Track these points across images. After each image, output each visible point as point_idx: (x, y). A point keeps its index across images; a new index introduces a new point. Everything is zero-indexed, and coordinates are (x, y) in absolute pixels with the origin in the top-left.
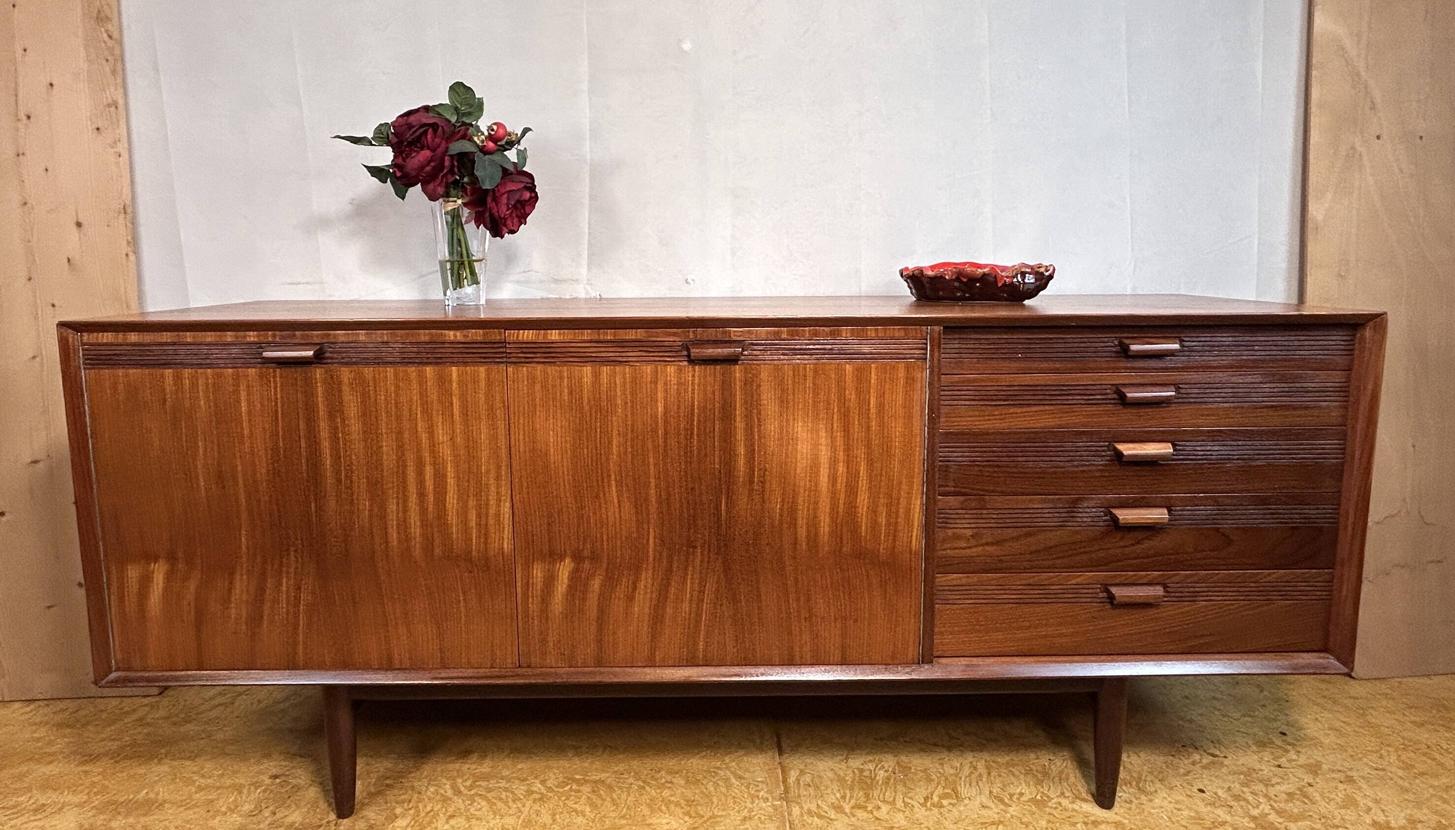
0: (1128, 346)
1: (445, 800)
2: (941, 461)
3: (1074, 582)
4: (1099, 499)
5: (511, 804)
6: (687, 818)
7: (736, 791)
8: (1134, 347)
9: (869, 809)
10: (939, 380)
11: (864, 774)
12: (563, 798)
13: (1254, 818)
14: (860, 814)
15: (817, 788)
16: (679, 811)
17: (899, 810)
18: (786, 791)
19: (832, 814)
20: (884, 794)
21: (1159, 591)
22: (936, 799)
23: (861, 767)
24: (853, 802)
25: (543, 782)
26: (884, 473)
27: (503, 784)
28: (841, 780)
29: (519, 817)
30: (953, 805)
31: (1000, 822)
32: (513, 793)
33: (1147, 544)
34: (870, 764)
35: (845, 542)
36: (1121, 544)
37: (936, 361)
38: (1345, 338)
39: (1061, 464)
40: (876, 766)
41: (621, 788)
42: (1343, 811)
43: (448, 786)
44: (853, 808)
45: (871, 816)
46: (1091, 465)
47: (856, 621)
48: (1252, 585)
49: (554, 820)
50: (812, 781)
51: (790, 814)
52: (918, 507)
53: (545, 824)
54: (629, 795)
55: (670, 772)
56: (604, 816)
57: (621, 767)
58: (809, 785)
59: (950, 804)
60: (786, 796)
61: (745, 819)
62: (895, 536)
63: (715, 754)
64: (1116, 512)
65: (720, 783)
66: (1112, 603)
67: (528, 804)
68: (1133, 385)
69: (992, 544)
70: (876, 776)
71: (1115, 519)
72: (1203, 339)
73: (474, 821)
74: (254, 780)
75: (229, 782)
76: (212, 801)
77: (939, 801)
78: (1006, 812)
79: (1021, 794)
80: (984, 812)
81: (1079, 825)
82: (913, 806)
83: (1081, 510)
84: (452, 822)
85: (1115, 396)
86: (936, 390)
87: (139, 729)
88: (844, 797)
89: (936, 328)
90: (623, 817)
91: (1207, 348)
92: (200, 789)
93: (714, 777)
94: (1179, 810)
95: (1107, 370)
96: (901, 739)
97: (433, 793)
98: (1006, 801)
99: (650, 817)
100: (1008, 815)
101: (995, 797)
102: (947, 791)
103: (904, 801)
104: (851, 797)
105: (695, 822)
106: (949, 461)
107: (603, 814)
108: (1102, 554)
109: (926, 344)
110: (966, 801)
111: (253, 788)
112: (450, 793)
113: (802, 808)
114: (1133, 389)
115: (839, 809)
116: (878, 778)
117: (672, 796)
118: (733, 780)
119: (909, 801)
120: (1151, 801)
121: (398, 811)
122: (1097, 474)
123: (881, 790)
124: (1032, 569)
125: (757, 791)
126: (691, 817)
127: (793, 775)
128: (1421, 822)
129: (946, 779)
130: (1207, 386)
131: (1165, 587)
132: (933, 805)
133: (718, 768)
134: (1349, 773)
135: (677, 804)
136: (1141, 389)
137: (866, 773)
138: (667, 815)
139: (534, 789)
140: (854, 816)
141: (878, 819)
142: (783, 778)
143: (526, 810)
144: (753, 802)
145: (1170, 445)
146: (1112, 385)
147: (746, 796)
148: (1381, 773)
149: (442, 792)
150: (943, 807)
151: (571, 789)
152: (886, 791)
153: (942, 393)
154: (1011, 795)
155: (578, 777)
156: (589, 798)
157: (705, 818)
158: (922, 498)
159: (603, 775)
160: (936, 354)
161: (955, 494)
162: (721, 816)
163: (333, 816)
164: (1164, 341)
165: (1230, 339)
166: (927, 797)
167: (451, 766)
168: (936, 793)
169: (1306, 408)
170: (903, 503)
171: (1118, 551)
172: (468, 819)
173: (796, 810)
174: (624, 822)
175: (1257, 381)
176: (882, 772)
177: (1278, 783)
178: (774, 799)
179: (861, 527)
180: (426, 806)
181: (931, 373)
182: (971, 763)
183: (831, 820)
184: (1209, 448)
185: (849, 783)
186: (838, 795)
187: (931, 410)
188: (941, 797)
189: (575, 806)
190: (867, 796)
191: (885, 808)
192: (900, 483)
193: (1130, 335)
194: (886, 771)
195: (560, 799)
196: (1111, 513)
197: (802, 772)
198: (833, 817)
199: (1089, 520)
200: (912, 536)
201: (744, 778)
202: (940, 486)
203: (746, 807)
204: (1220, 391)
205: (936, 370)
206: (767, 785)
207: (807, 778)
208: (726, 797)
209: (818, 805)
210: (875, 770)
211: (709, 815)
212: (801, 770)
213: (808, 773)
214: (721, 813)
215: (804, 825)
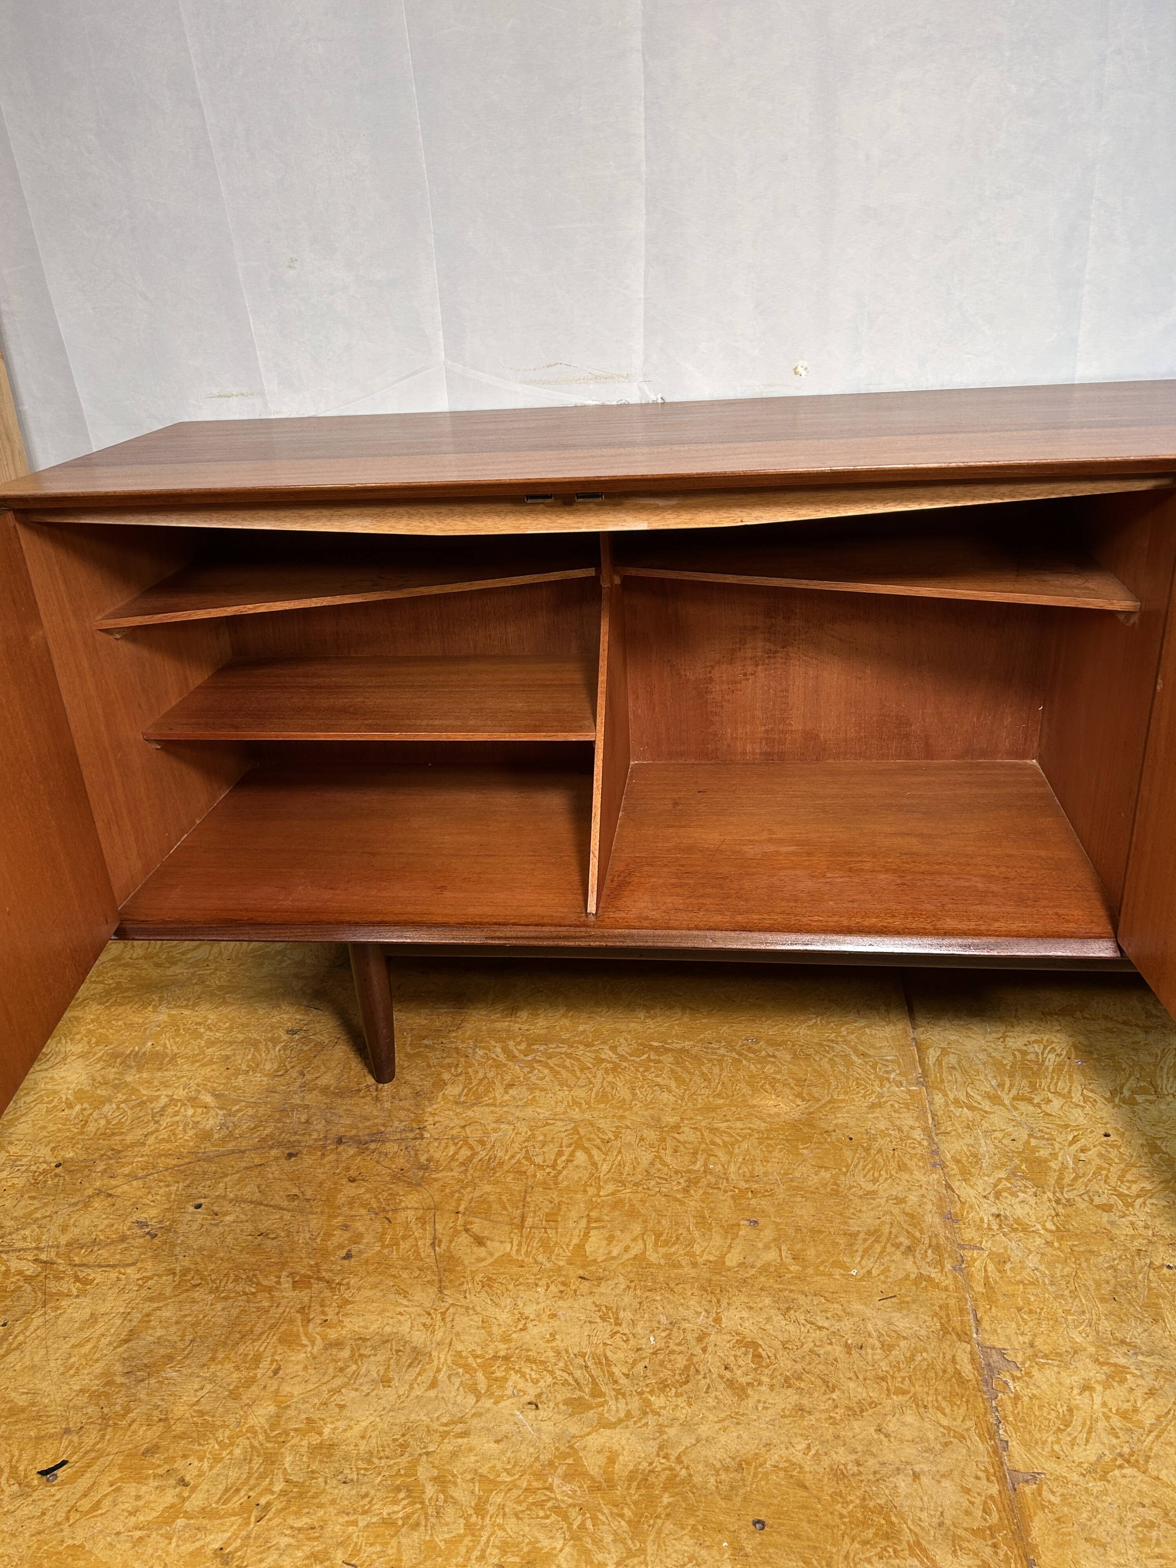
1: (498, 1065)
5: (578, 1074)
6: (799, 1103)
7: (860, 1071)
9: (1035, 1101)
11: (1028, 1057)
12: (641, 1069)
14: (1023, 1106)
15: (964, 1072)
16: (787, 1091)
17: (1077, 1105)
18: (925, 1074)
19: (986, 1105)
20: (1056, 1084)
22: (1126, 1093)
23: (1025, 1048)
24: (1014, 1092)
25: (613, 1049)
27: (564, 1049)
28: (998, 1065)
29: (591, 1089)
30: (1150, 1102)
32: (578, 1060)
34: (1036, 1045)
40: (1045, 1048)
41: (710, 1060)
43: (499, 1050)
44: (1014, 1099)
45: (1038, 1110)
49: (634, 1095)
50: (959, 1063)
51: (931, 1103)
53: (624, 1100)
54: (721, 1070)
55: (771, 1042)
56: (694, 1094)
57: (708, 1034)
58: (954, 1068)
59: (1147, 1100)
60: (924, 1080)
61: (873, 1106)
63: (828, 1023)
65: (837, 1059)
67: (599, 1074)
70: (1044, 1061)
73: (537, 1093)
74: (270, 1035)
75: (241, 1037)
76: (228, 1057)
77: (1133, 1098)
82: (1095, 1100)
84: (512, 1092)
87: (120, 971)
88: (1001, 1085)
90: (719, 1096)
92: (210, 1043)
93: (828, 1052)
96: (1078, 1014)
97: (482, 1057)
99: (752, 1096)
102: (1142, 1084)
103: (1082, 1094)
104: (1012, 1086)
105: (810, 1106)
107: (693, 1091)
110: (1169, 1099)
111: (270, 1045)
112: (502, 1058)
113: (945, 1095)
115: (995, 1099)
116: (1046, 1063)
117: (776, 1072)
118: (854, 1058)
119: (1090, 1094)
121: (446, 1076)
123: (1052, 1078)
125: (887, 1072)
126: (803, 1100)
127: (932, 1055)
129: (1142, 1068)
132: (1123, 1101)
135: (785, 1084)
137: (1031, 1057)
138: (773, 1097)
139: (603, 1056)
140: (1016, 1109)
141: (1047, 1114)
142: (919, 1057)
143: (598, 1081)
144: (882, 1086)
147: (872, 1077)
149: (493, 1056)
150: (1138, 1104)
151: (649, 1059)
152: (1058, 1079)
155: (655, 1044)
156: (672, 1071)
157: (823, 1102)
159: (687, 1043)
162: (842, 1101)
163: (370, 1080)
166: (1115, 1090)
167: (498, 1025)
168: (1128, 1085)
172: (531, 1090)
173: (939, 1099)
174: (722, 1101)
176: (1052, 1056)
178: (909, 1083)
180: (477, 1072)
183: (986, 1112)
185: (1008, 1068)
186: (994, 1082)
188: (1134, 1092)
189: (658, 1079)
190: (1033, 1087)
191: (1057, 1103)
194: (1058, 1055)
195: (637, 1070)
197: (944, 1052)
198: (987, 1109)
201: (870, 1056)
203: (873, 1092)
206: (899, 1065)
207: (952, 1060)
208: (847, 1078)
209: (967, 1093)
210: (1043, 1053)
211: (827, 1098)
212: (943, 1049)
213: (953, 1053)
214: (842, 1097)
215: (950, 1117)
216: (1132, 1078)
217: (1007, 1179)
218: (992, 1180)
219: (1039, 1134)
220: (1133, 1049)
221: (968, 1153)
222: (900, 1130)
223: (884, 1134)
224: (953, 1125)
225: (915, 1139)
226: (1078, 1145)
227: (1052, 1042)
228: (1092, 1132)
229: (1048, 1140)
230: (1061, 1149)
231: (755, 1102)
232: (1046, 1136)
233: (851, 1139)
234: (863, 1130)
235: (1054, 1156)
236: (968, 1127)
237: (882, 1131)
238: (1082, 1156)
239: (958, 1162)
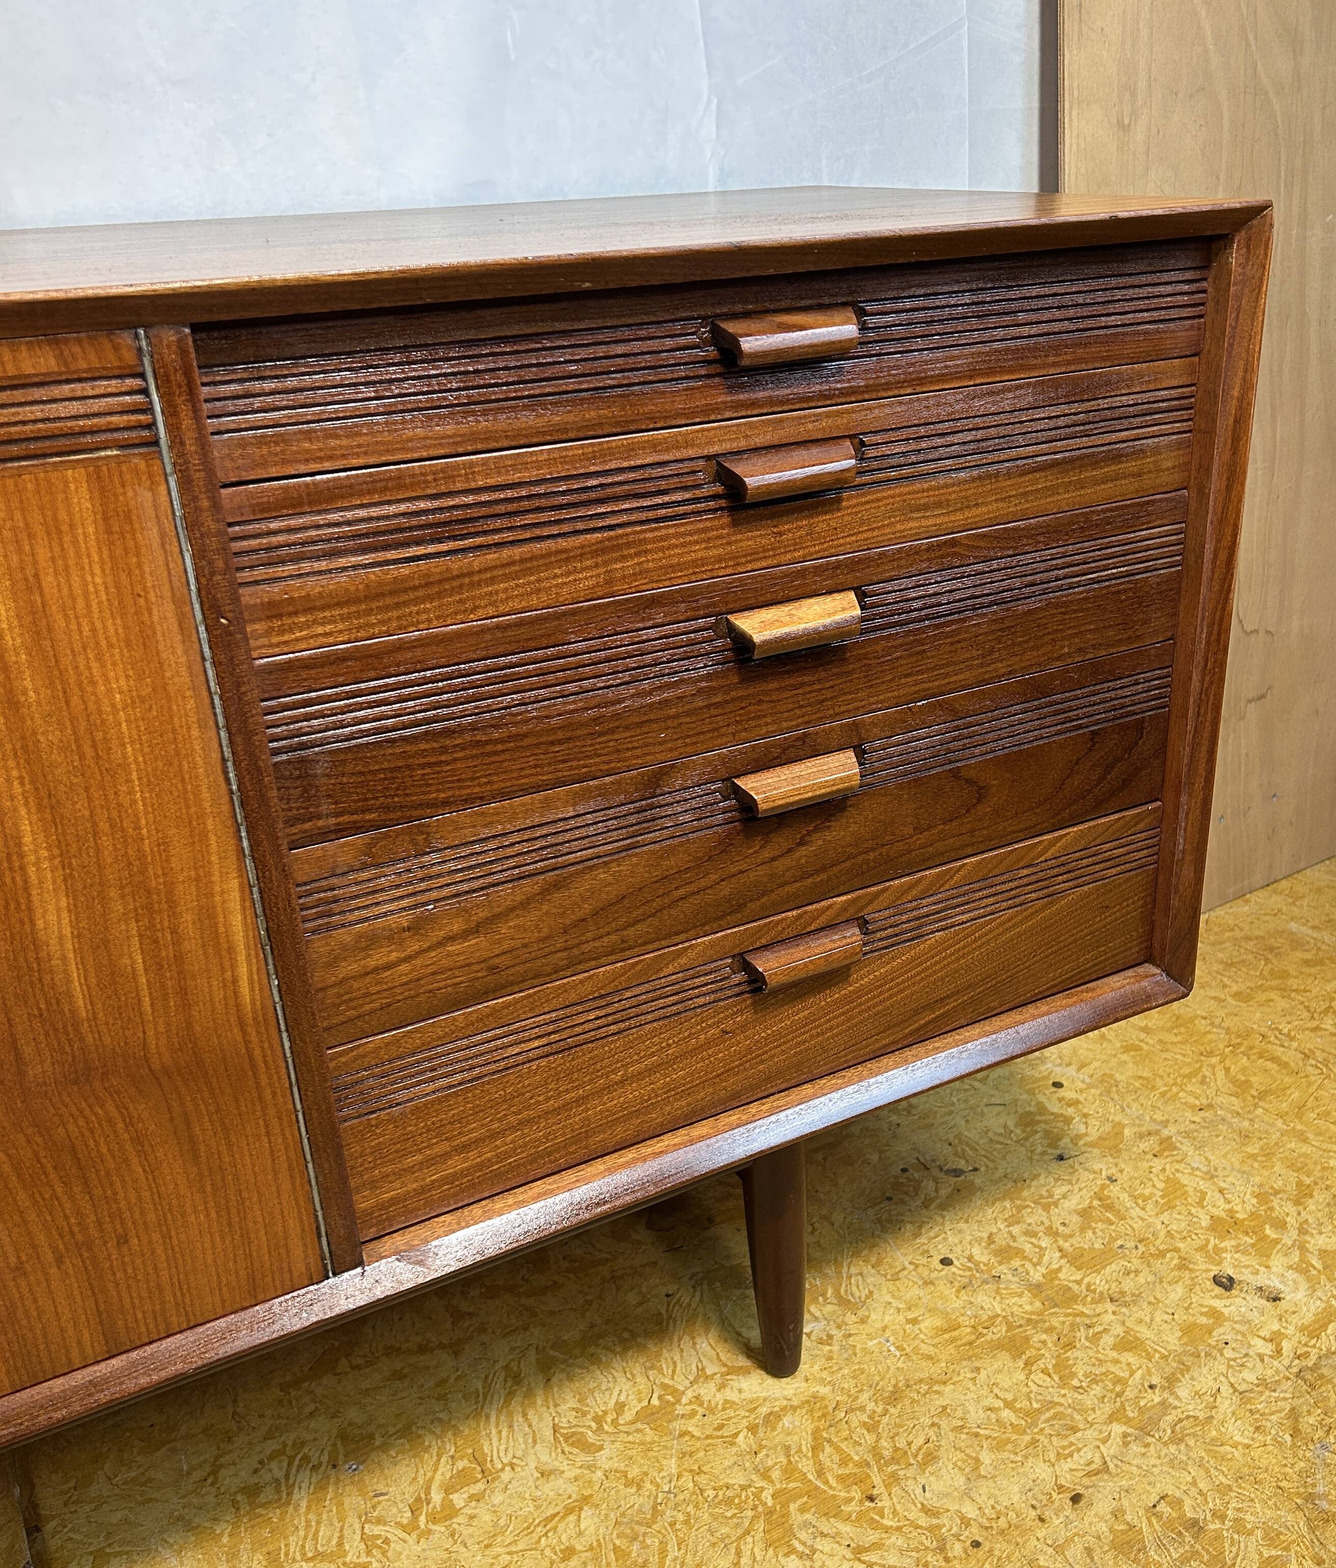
0: (734, 341)
2: (276, 752)
3: (671, 969)
4: (709, 762)
8: (749, 344)
10: (216, 505)
13: (1036, 1289)
21: (852, 936)
22: (437, 1497)
23: (255, 1480)
26: (104, 826)
30: (477, 1498)
31: (585, 1500)
33: (818, 842)
35: (28, 1051)
36: (767, 854)
37: (191, 446)
38: (1188, 275)
39: (610, 694)
40: (291, 1463)
42: (1165, 1217)
46: (682, 681)
47: (123, 1240)
48: (1025, 872)
52: (235, 895)
59: (472, 1497)
62: (183, 992)
64: (747, 784)
66: (756, 991)
68: (756, 450)
69: (465, 934)
71: (746, 804)
72: (908, 304)
77: (448, 1505)
78: (592, 1468)
79: (620, 1407)
80: (548, 1489)
81: (740, 1439)
82: (387, 1541)
83: (669, 799)
85: (718, 488)
86: (213, 543)
89: (169, 335)
91: (918, 329)
94: (914, 1322)
95: (690, 417)
98: (591, 1437)
100: (599, 1474)
101: (567, 1438)
102: (460, 1465)
106: (303, 746)
108: (726, 889)
109: (145, 392)
110: (506, 1476)
114: (759, 461)
119: (377, 1530)
120: (863, 1321)
122: (700, 702)
124: (573, 965)
128: (1276, 1193)
130: (922, 431)
131: (863, 924)
134: (1165, 1133)
136: (774, 458)
145: (852, 595)
146: (708, 458)
148: (1208, 1114)
152: (318, 1523)
153: (237, 546)
154: (598, 1420)
158: (242, 869)
160: (187, 422)
161: (341, 832)
164: (820, 317)
165: (967, 298)
166: (418, 1499)
169: (1117, 457)
170: (187, 895)
171: (762, 871)
175: (1023, 404)
177: (1064, 1197)
179: (69, 995)
181: (185, 484)
182: (506, 1368)
184: (932, 589)
187: (212, 609)
188: (448, 1489)
192: (163, 844)
193: (739, 308)
196: (737, 790)
199: (688, 817)
200: (235, 980)
202: (291, 822)
204: (949, 439)
205: (198, 476)
216: (443, 1460)
220: (439, 1399)
227: (303, 1444)
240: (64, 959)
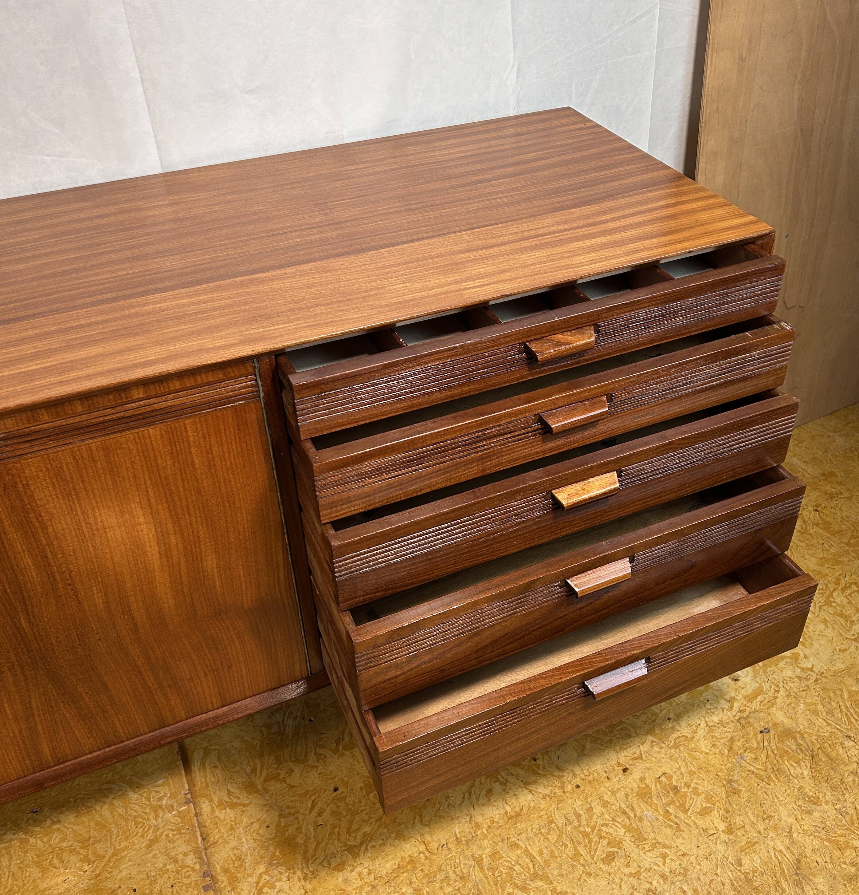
6: (86, 868)
7: (136, 807)
9: (282, 777)
15: (224, 767)
16: (74, 858)
17: (313, 768)
18: (192, 787)
19: (245, 798)
20: (295, 751)
24: (264, 773)
28: (250, 750)
34: (278, 715)
35: (197, 606)
44: (265, 781)
45: (285, 785)
50: (219, 760)
51: (199, 817)
54: (10, 859)
60: (191, 795)
61: (151, 844)
70: (284, 730)
88: (255, 771)
89: (266, 360)
99: (42, 879)
104: (262, 767)
105: (97, 867)
113: (211, 801)
115: (251, 788)
116: (287, 731)
117: (63, 840)
119: (321, 751)
126: (89, 862)
133: (110, 782)
135: (72, 851)
138: (62, 871)
141: (291, 786)
144: (157, 816)
147: (147, 810)
152: (297, 746)
157: (107, 857)
162: (123, 850)
173: (205, 808)
176: (290, 722)
178: (180, 805)
179: (215, 587)
183: (244, 806)
185: (258, 748)
186: (248, 769)
187: (277, 450)
191: (298, 770)
194: (295, 720)
197: (206, 752)
203: (150, 827)
206: (169, 787)
208: (126, 821)
209: (228, 790)
210: (283, 722)
211: (110, 852)
212: (206, 749)
213: (214, 750)
214: (123, 844)
215: (216, 824)
217: (266, 872)
218: (253, 880)
219: (288, 811)
221: (234, 858)
222: (176, 861)
223: (163, 871)
224: (220, 831)
225: (189, 867)
226: (316, 809)
228: (326, 790)
229: (293, 814)
230: (303, 820)
231: (45, 885)
232: (292, 811)
233: (135, 890)
234: (145, 876)
235: (299, 829)
236: (232, 829)
237: (161, 869)
238: (320, 821)
239: (226, 871)
240: (213, 575)
